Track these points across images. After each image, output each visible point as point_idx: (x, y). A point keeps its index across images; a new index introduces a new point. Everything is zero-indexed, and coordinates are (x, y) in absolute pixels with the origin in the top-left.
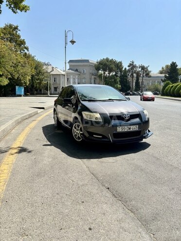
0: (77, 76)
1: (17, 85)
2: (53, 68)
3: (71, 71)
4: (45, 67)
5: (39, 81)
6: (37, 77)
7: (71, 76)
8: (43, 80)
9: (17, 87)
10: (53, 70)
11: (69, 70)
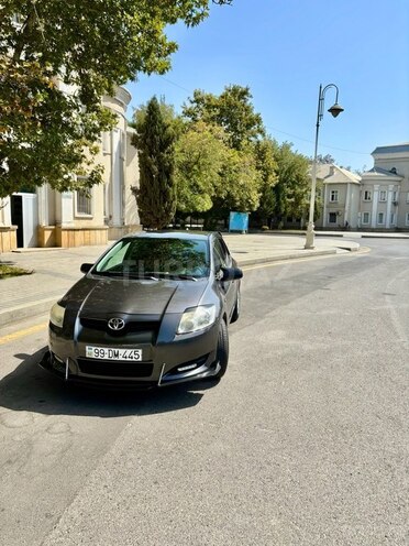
0: (391, 187)
1: (234, 210)
2: (332, 168)
3: (376, 174)
4: (310, 168)
5: (293, 200)
6: (290, 191)
7: (376, 187)
8: (302, 197)
9: (232, 214)
10: (331, 174)
11: (372, 171)
